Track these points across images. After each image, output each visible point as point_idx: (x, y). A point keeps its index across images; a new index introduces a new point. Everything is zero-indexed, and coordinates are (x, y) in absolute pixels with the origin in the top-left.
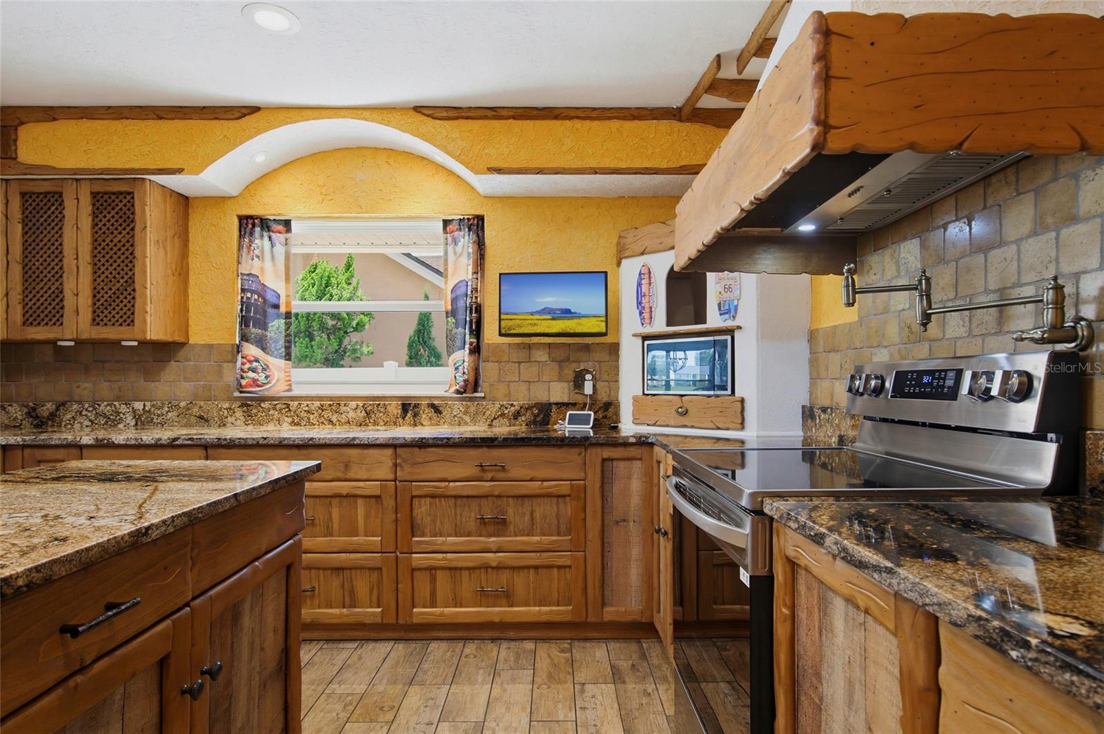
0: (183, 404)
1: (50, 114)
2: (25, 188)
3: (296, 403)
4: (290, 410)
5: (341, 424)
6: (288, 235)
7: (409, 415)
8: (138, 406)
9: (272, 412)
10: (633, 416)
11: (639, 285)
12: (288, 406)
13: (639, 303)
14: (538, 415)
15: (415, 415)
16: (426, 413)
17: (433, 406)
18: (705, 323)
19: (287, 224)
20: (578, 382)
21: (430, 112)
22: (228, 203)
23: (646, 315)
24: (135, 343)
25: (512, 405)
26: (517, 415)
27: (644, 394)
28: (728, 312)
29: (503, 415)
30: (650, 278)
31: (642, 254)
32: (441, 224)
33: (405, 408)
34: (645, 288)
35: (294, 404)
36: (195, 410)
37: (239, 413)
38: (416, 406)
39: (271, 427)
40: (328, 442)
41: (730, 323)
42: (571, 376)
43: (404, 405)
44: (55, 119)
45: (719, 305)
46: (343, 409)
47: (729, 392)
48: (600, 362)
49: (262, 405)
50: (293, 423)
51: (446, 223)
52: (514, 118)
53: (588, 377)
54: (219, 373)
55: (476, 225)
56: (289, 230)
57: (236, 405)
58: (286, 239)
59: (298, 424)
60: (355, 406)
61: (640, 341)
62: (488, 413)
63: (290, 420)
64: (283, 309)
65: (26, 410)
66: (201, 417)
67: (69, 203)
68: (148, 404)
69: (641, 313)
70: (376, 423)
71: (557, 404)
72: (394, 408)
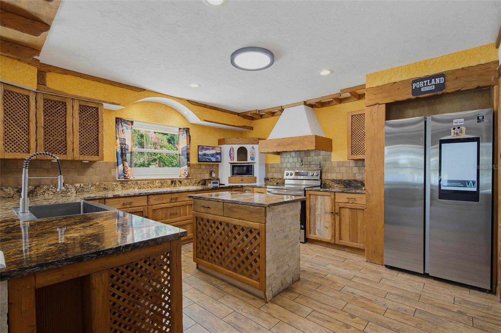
0: (97, 184)
1: (65, 72)
2: (46, 97)
3: (140, 182)
4: (138, 184)
5: (154, 188)
6: (132, 126)
7: (173, 184)
8: (78, 185)
9: (131, 185)
10: (229, 182)
11: (230, 151)
12: (137, 183)
13: (230, 155)
14: (203, 182)
15: (175, 184)
16: (178, 183)
17: (179, 181)
18: (247, 161)
19: (132, 122)
20: (211, 174)
21: (191, 102)
22: (113, 112)
23: (232, 158)
24: (88, 162)
25: (198, 180)
26: (199, 183)
27: (231, 176)
28: (253, 159)
29: (196, 183)
30: (233, 150)
31: (231, 144)
32: (178, 129)
33: (172, 182)
34: (232, 152)
35: (139, 182)
36: (102, 186)
37: (120, 186)
38: (175, 181)
39: (131, 190)
40: (183, 191)
41: (253, 161)
42: (209, 172)
43: (172, 181)
44: (66, 74)
45: (251, 158)
46: (154, 183)
47: (253, 176)
48: (215, 169)
49: (128, 183)
50: (139, 188)
51: (180, 129)
52: (209, 108)
53: (213, 172)
54: (110, 172)
55: (187, 130)
56: (132, 124)
57: (118, 183)
58: (131, 127)
59: (140, 188)
60: (158, 182)
61: (230, 164)
62: (193, 182)
63: (138, 187)
64: (130, 151)
65: (16, 190)
66: (105, 188)
67: (69, 107)
68: (82, 185)
69: (230, 158)
70: (164, 187)
71: (208, 179)
72: (169, 182)
